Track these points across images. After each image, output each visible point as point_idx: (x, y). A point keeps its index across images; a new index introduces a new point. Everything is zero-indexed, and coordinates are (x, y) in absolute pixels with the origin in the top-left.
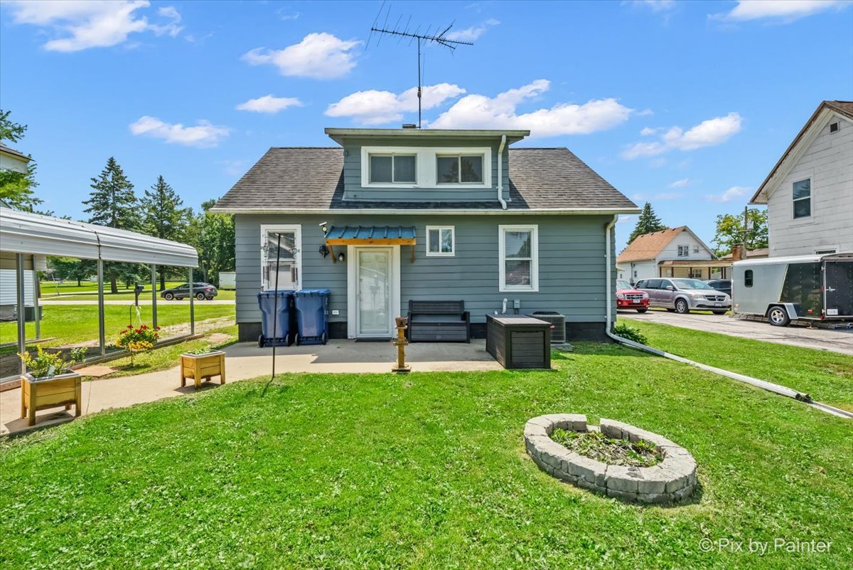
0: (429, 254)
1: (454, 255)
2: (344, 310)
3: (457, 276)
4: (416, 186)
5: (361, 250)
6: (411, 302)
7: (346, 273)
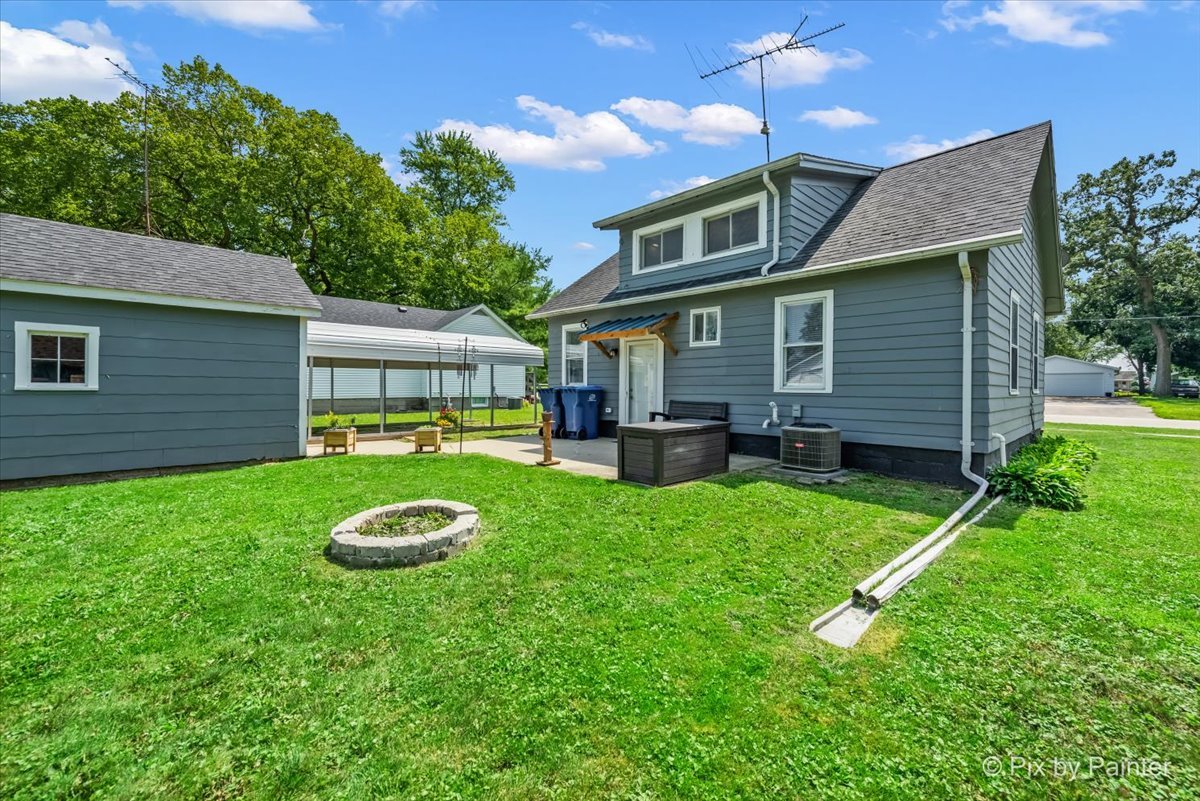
0: (693, 344)
1: (719, 344)
2: (616, 409)
3: (723, 371)
4: (681, 263)
5: (631, 344)
6: (672, 402)
7: (618, 369)
